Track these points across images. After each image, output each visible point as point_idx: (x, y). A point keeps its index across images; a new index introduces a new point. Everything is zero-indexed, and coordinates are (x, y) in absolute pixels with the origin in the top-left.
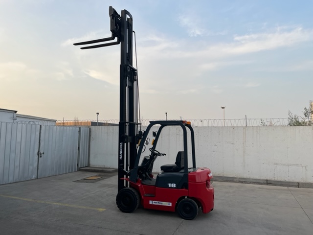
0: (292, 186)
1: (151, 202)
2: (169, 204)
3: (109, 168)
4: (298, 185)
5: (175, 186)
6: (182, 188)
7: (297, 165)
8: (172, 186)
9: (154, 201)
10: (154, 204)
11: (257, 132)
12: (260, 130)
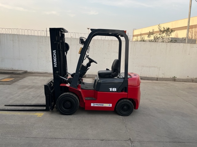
0: (154, 80)
1: (92, 105)
2: (110, 105)
3: (18, 71)
4: (157, 79)
5: (115, 90)
6: (122, 91)
7: (155, 67)
8: (113, 90)
9: (95, 104)
10: (95, 106)
11: (134, 45)
12: (136, 44)
